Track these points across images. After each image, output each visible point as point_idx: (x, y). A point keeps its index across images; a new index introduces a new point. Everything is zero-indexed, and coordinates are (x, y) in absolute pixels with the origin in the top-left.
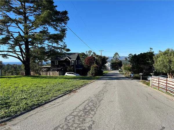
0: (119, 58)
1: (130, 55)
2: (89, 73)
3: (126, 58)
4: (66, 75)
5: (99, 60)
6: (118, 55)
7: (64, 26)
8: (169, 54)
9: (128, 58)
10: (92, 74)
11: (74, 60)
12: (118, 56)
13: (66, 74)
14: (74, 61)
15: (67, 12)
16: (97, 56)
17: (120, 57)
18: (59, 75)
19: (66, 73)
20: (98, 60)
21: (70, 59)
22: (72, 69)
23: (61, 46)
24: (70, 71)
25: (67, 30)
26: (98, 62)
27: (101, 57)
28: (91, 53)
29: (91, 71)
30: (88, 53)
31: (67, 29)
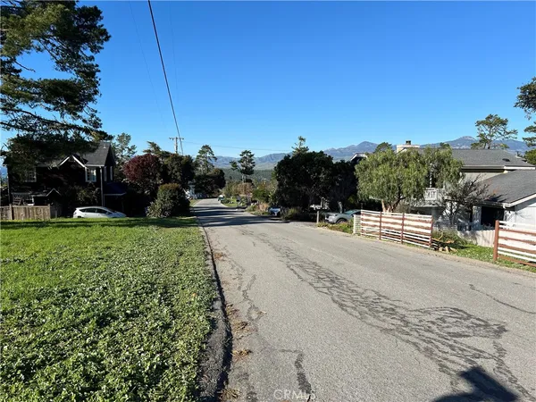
0: (213, 162)
1: (244, 153)
2: (154, 209)
3: (234, 164)
4: (79, 217)
5: (173, 168)
6: (211, 153)
7: (92, 58)
8: (394, 163)
9: (240, 162)
10: (163, 212)
11: (100, 166)
12: (211, 155)
13: (78, 212)
14: (98, 169)
15: (100, 12)
16: (166, 155)
17: (216, 159)
18: (52, 217)
19: (78, 209)
20: (169, 168)
21: (85, 162)
22: (96, 194)
23: (84, 121)
24: (88, 204)
25: (99, 68)
26: (169, 173)
27: (177, 158)
28: (126, 144)
29: (158, 201)
30: (117, 143)
31: (97, 66)
